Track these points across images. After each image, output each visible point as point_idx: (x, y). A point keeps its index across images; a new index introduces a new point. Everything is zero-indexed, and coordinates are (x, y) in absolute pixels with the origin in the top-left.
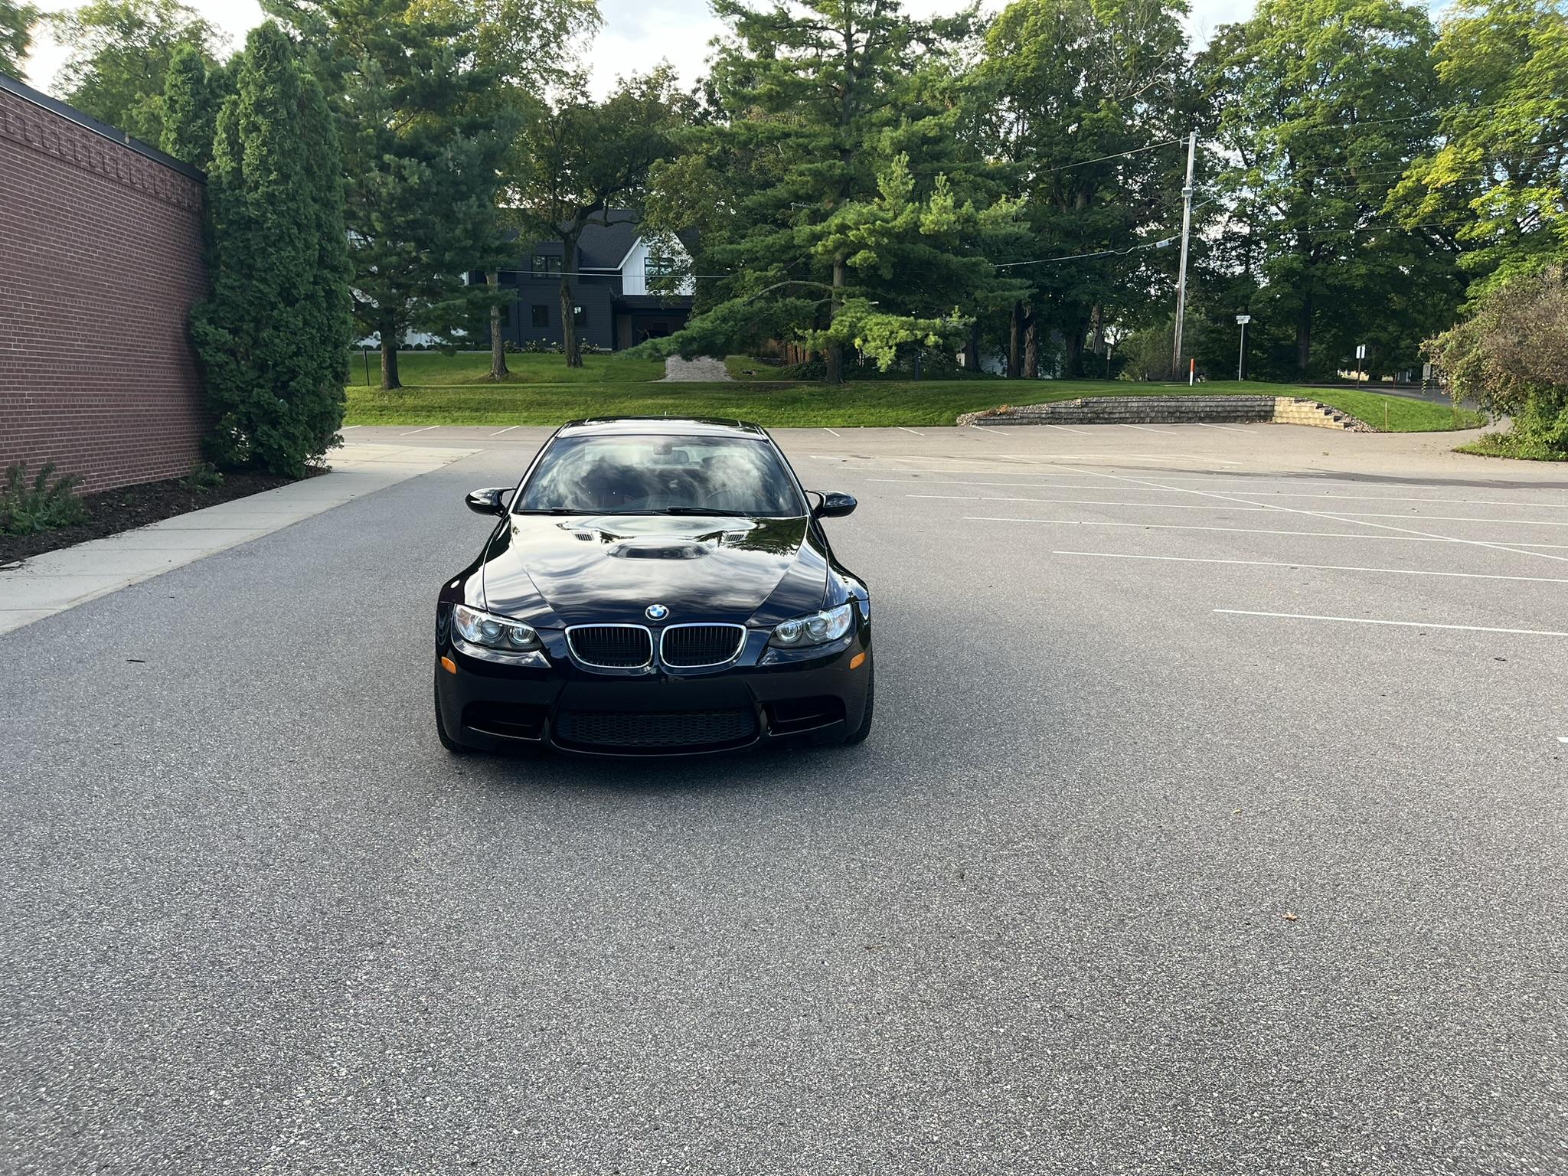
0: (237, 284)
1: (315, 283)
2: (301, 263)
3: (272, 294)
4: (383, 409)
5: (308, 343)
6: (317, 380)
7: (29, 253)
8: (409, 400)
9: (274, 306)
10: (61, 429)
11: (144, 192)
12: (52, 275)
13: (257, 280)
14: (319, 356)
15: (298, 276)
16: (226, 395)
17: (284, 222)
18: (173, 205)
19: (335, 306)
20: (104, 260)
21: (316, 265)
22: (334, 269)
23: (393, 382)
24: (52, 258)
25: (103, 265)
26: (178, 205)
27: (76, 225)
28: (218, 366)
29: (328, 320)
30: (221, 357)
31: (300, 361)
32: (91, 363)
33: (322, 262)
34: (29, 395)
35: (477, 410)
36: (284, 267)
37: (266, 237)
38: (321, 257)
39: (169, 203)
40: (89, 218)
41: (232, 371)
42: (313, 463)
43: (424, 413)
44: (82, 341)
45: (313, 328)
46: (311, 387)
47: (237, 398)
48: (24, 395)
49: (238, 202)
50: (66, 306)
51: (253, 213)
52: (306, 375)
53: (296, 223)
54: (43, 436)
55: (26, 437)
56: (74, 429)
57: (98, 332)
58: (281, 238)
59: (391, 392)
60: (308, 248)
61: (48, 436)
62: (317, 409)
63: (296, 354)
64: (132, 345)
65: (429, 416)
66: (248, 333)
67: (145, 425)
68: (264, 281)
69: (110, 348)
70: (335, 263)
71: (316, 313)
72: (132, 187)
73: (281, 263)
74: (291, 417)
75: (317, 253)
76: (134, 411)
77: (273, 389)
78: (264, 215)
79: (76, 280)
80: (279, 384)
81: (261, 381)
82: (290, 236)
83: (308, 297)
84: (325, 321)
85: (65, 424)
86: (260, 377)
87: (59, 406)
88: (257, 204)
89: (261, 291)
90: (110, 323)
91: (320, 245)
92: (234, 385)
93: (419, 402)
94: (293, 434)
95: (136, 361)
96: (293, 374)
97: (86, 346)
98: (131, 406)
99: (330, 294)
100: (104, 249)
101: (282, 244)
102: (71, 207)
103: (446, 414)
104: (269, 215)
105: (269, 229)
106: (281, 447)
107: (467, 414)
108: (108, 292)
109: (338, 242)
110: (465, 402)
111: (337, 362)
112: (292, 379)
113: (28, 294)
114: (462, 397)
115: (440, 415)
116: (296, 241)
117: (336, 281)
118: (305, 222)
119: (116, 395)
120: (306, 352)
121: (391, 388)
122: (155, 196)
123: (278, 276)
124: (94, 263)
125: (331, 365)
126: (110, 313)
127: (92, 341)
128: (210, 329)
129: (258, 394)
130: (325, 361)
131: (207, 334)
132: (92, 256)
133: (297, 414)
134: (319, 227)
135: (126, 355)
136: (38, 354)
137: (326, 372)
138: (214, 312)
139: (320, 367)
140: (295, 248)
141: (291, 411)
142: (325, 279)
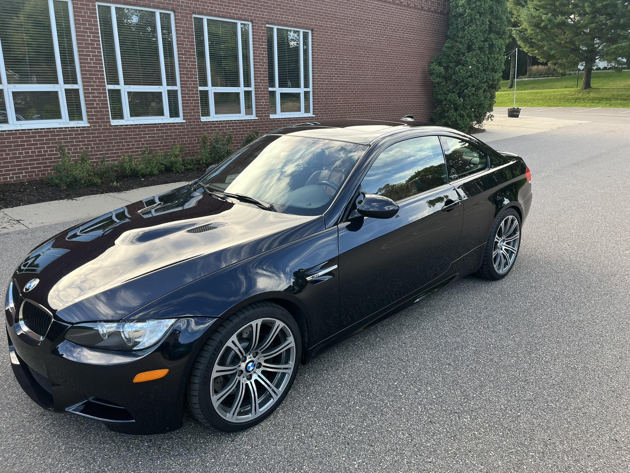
0: (450, 45)
1: (485, 41)
2: (478, 32)
3: (463, 48)
4: (577, 100)
5: (476, 71)
6: (478, 89)
7: (347, 40)
8: (592, 95)
9: (464, 54)
10: (355, 112)
11: (415, 7)
12: (358, 49)
13: (459, 42)
14: (481, 77)
15: (476, 38)
16: (439, 96)
17: (473, 12)
18: (432, 11)
19: (494, 52)
20: (387, 40)
21: (487, 32)
22: (498, 33)
23: (587, 85)
24: (359, 41)
25: (387, 42)
26: (435, 12)
27: (373, 26)
28: (436, 83)
29: (489, 59)
30: (438, 80)
31: (470, 80)
32: (374, 85)
33: (491, 31)
34: (340, 99)
35: (625, 100)
36: (470, 35)
37: (465, 21)
38: (490, 28)
39: (429, 10)
40: (382, 22)
41: (443, 85)
42: (476, 126)
43: (597, 101)
44: (370, 75)
45: (480, 63)
46: (473, 92)
47: (443, 98)
48: (338, 99)
49: (457, 6)
50: (364, 61)
51: (461, 10)
52: (473, 86)
53: (479, 12)
54: (346, 115)
55: (336, 116)
56: (362, 112)
57: (380, 71)
58: (471, 21)
59: (584, 91)
60: (483, 24)
61: (348, 115)
62: (476, 102)
63: (470, 77)
64: (397, 76)
65: (599, 103)
66: (452, 68)
67: (400, 110)
68: (461, 43)
69: (386, 78)
70: (498, 30)
71: (482, 56)
72: (408, 6)
73: (469, 33)
74: (463, 106)
75: (488, 26)
76: (395, 104)
77: (458, 94)
78: (465, 11)
79: (371, 50)
80: (461, 91)
81: (454, 90)
82: (475, 19)
83: (480, 48)
84: (487, 60)
85: (357, 110)
86: (454, 88)
87: (355, 103)
88: (463, 6)
89: (459, 48)
90: (386, 67)
91: (491, 23)
92: (443, 92)
93: (597, 96)
94: (463, 114)
95: (399, 83)
96: (467, 85)
97: (372, 78)
98: (394, 102)
99: (492, 46)
100: (387, 35)
101: (471, 24)
102: (372, 18)
103: (608, 102)
104: (467, 10)
105: (466, 17)
106: (456, 120)
107: (619, 102)
108: (388, 54)
109: (501, 19)
110: (621, 96)
111: (489, 80)
112: (466, 89)
113: (345, 57)
114: (620, 93)
115: (605, 102)
116: (478, 21)
117: (496, 39)
118: (484, 11)
119: (385, 98)
120: (475, 75)
121: (585, 89)
122: (422, 9)
123: (467, 39)
124: (381, 42)
125: (486, 81)
126: (388, 63)
127: (376, 76)
128: (437, 67)
129: (451, 96)
130: (483, 79)
131: (434, 70)
132: (381, 39)
133: (466, 105)
134: (492, 12)
135: (393, 81)
136: (347, 82)
137: (483, 85)
138: (441, 59)
139: (480, 82)
140: (477, 25)
141: (463, 104)
142: (490, 39)
